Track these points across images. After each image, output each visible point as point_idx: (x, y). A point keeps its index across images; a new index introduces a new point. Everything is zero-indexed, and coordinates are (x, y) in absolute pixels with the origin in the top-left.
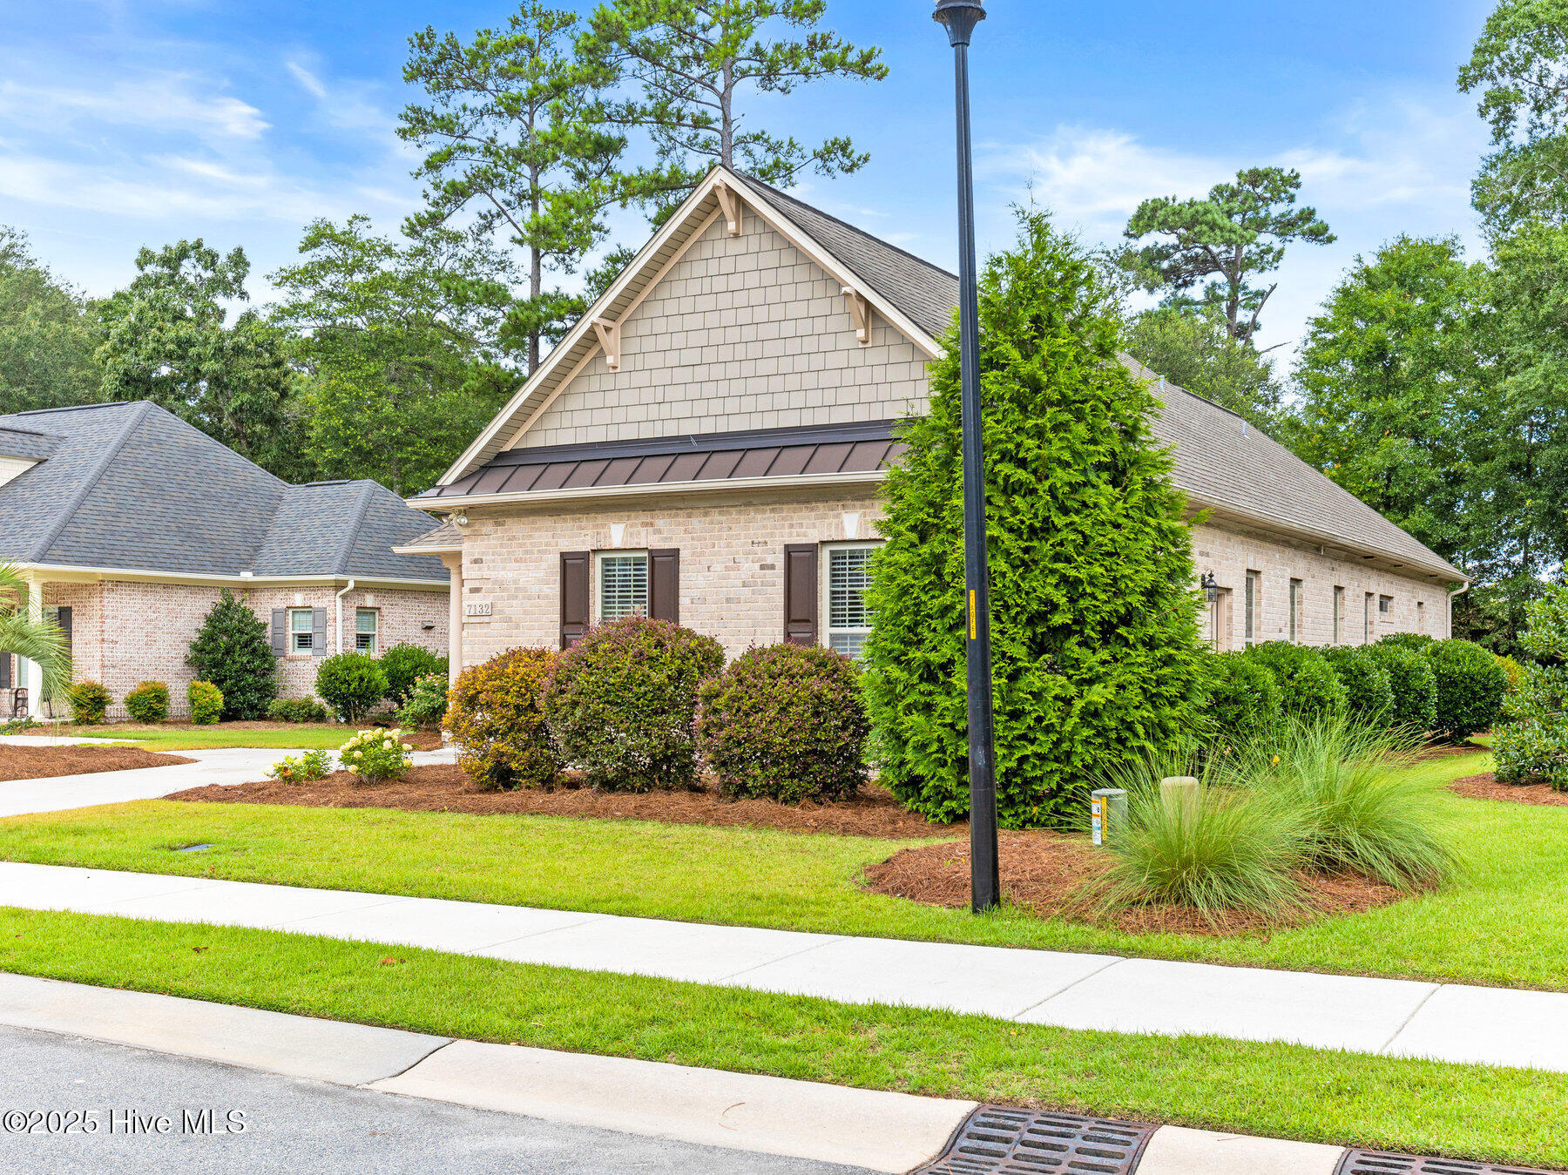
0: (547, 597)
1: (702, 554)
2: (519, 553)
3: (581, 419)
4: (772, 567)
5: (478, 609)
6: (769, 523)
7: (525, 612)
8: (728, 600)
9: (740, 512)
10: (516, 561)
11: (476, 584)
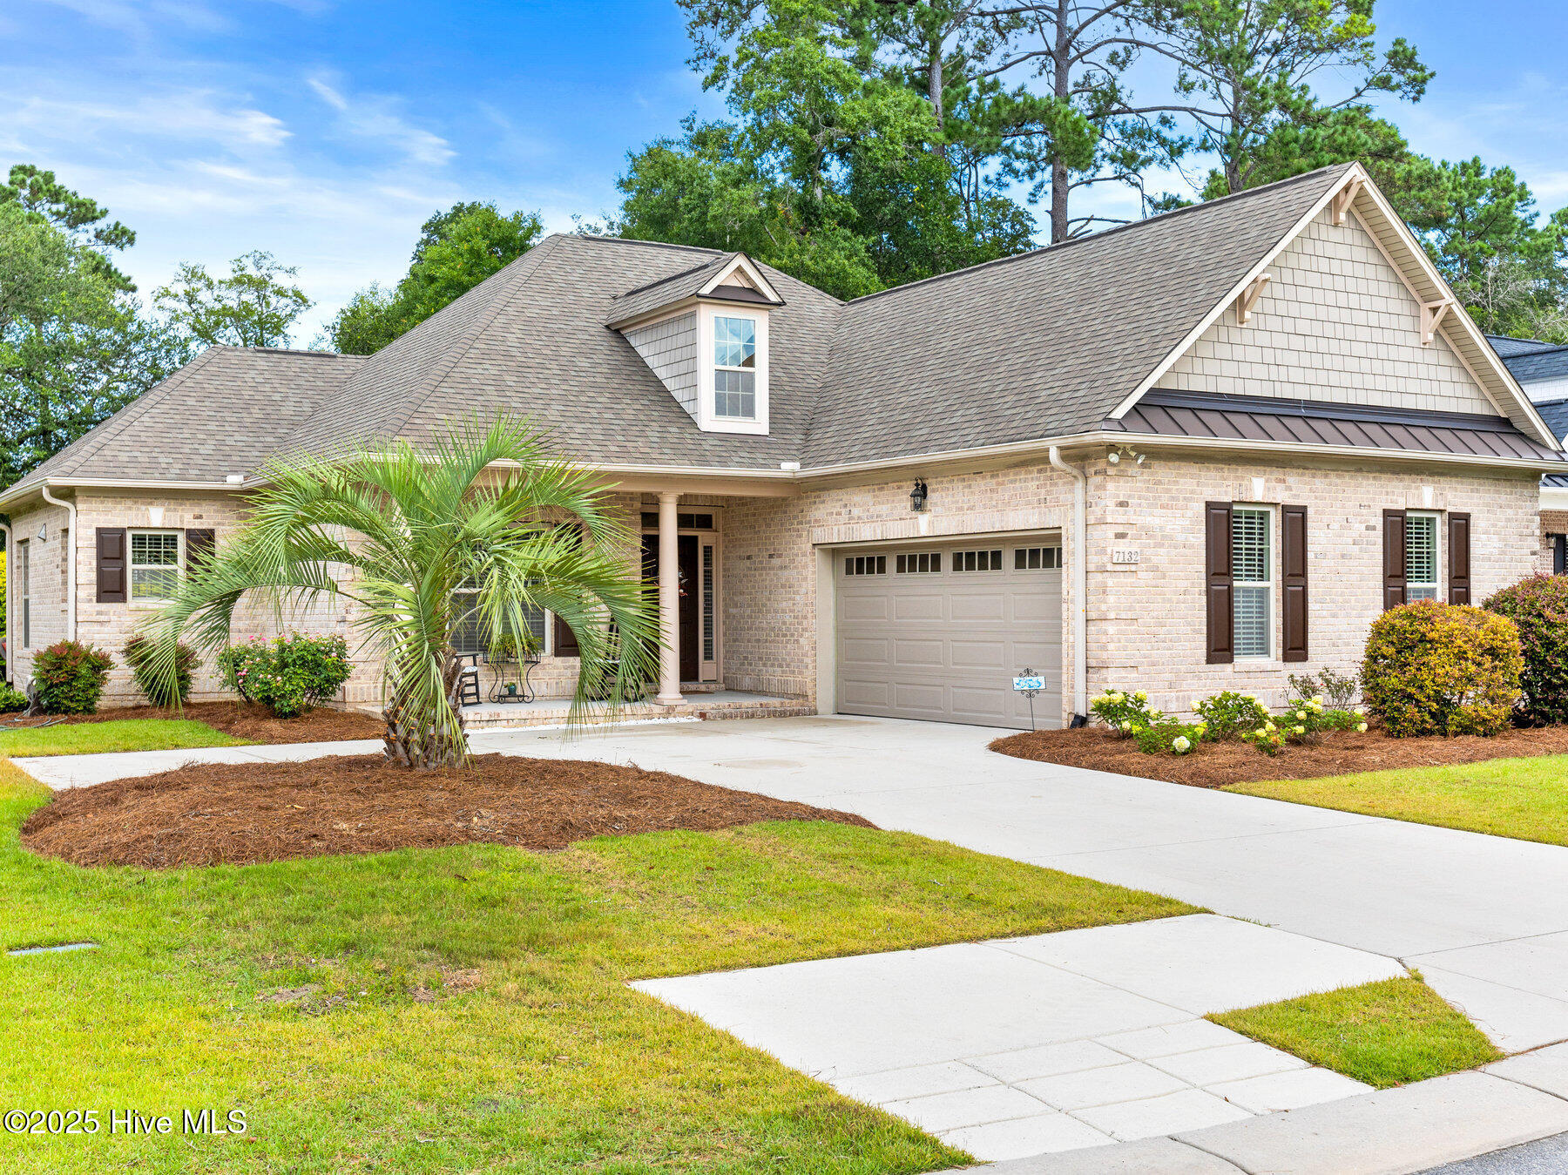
0: (1192, 546)
1: (1323, 513)
2: (1165, 499)
3: (1212, 367)
4: (1374, 528)
5: (1127, 557)
6: (1371, 489)
7: (1171, 562)
8: (1343, 556)
9: (1351, 478)
10: (1162, 507)
11: (1120, 529)
